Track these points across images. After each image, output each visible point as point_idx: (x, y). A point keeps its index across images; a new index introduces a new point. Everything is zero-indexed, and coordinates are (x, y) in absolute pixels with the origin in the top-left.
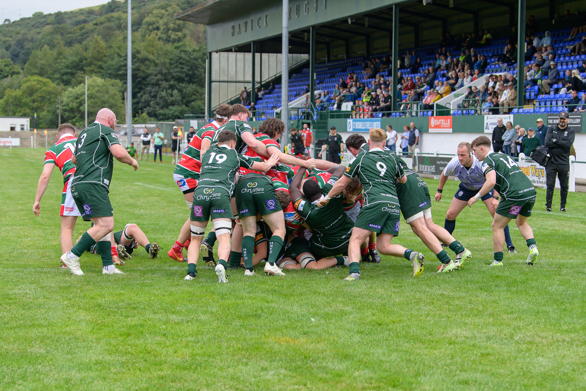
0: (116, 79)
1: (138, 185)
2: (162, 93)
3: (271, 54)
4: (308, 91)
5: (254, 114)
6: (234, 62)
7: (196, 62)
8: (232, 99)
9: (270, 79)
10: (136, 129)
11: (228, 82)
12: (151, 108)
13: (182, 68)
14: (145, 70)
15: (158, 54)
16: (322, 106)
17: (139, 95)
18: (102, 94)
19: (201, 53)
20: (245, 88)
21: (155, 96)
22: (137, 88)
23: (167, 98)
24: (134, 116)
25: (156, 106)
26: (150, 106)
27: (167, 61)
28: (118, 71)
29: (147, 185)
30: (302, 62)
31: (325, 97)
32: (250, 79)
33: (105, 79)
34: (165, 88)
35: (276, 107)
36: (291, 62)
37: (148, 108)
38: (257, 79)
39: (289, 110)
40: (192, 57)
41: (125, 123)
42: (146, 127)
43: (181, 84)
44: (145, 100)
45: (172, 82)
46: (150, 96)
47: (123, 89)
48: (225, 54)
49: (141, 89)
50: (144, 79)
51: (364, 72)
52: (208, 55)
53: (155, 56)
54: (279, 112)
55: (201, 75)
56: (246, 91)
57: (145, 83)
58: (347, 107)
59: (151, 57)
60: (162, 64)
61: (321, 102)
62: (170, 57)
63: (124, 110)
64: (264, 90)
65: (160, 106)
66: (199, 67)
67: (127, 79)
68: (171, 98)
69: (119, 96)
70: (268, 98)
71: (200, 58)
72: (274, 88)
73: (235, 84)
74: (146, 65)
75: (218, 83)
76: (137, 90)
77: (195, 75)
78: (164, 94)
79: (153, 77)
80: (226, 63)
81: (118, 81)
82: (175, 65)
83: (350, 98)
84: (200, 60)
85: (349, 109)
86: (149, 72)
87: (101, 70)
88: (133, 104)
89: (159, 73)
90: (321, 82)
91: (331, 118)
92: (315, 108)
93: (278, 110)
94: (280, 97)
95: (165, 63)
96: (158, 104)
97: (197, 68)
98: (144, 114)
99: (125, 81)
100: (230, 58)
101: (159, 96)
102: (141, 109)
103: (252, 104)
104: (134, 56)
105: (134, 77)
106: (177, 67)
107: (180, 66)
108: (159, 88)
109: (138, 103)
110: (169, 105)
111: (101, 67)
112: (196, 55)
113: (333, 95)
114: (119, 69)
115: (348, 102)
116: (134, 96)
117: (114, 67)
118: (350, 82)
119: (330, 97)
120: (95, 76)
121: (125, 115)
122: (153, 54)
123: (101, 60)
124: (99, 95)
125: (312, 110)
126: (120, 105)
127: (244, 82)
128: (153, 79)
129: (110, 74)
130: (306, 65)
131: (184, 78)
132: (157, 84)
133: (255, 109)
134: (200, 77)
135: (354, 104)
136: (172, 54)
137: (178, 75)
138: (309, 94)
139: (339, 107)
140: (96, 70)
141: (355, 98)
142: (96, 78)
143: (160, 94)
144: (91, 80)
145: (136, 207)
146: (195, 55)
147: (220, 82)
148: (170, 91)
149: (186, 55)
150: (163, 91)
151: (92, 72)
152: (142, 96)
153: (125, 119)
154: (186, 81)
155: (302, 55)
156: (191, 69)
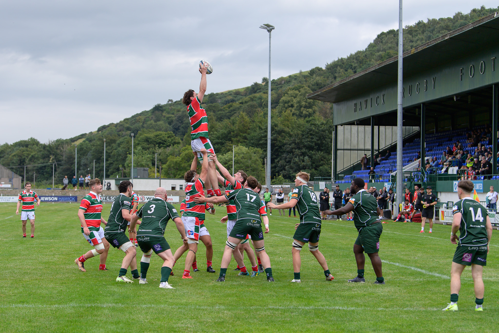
0: (257, 148)
1: (277, 236)
2: (295, 159)
3: (387, 127)
4: (419, 158)
5: (373, 177)
6: (356, 133)
7: (324, 133)
8: (354, 165)
9: (386, 148)
10: (274, 189)
11: (351, 150)
12: (286, 172)
13: (312, 138)
14: (281, 140)
15: (292, 127)
16: (432, 170)
17: (276, 161)
18: (246, 160)
19: (328, 126)
20: (366, 155)
21: (289, 162)
22: (275, 155)
23: (299, 163)
24: (272, 178)
25: (290, 170)
26: (285, 170)
27: (300, 132)
28: (259, 141)
29: (284, 236)
30: (414, 133)
31: (433, 163)
32: (370, 147)
33: (249, 148)
34: (297, 155)
35: (391, 171)
36: (405, 133)
37: (283, 171)
38: (376, 147)
39: (403, 173)
40: (321, 129)
41: (265, 184)
42: (282, 187)
43: (311, 151)
44: (281, 165)
45: (304, 150)
46: (286, 161)
47: (263, 156)
48: (349, 127)
49: (278, 156)
50: (280, 147)
51: (467, 141)
52: (334, 127)
53: (290, 129)
54: (394, 175)
55: (328, 143)
56: (366, 157)
57: (281, 150)
58: (453, 171)
59: (286, 129)
60: (295, 135)
61: (431, 166)
62: (303, 129)
63: (264, 173)
65: (294, 169)
66: (326, 137)
67: (267, 147)
68: (303, 163)
69: (260, 162)
70: (385, 163)
71: (327, 130)
72: (390, 155)
73: (357, 151)
74: (282, 136)
75: (343, 151)
76: (275, 156)
77: (323, 144)
78: (297, 159)
79: (288, 146)
80: (350, 134)
81: (259, 149)
82: (307, 136)
83: (455, 163)
84: (327, 132)
85: (455, 173)
86: (285, 141)
87: (246, 141)
88: (272, 168)
89: (293, 143)
90: (430, 150)
91: (439, 180)
92: (426, 172)
93: (393, 174)
94: (396, 162)
95: (298, 135)
96: (291, 168)
97: (324, 138)
98: (280, 176)
99: (265, 149)
100: (353, 130)
101: (292, 161)
102: (278, 172)
103: (372, 168)
104: (272, 129)
105: (273, 145)
106: (308, 137)
107: (310, 136)
108: (293, 155)
109: (275, 167)
111: (245, 138)
112: (324, 127)
113: (440, 161)
114: (260, 139)
115: (454, 166)
116: (272, 161)
117: (256, 138)
118: (455, 150)
119: (438, 162)
120: (241, 145)
121: (265, 178)
122: (288, 127)
123: (246, 132)
124: (243, 160)
125: (423, 173)
126: (261, 169)
127: (364, 150)
128: (288, 148)
129: (253, 144)
130: (417, 135)
131: (314, 147)
132: (291, 152)
133: (374, 172)
134: (327, 146)
136: (303, 127)
137: (308, 144)
138: (420, 159)
139: (447, 171)
140: (241, 140)
142: (241, 146)
143: (294, 160)
144: (237, 148)
145: (276, 255)
146: (323, 127)
147: (344, 150)
148: (301, 158)
149: (315, 128)
150: (296, 157)
151: (238, 142)
152: (278, 162)
153: (265, 180)
154: (315, 149)
155: (414, 127)
156: (320, 139)
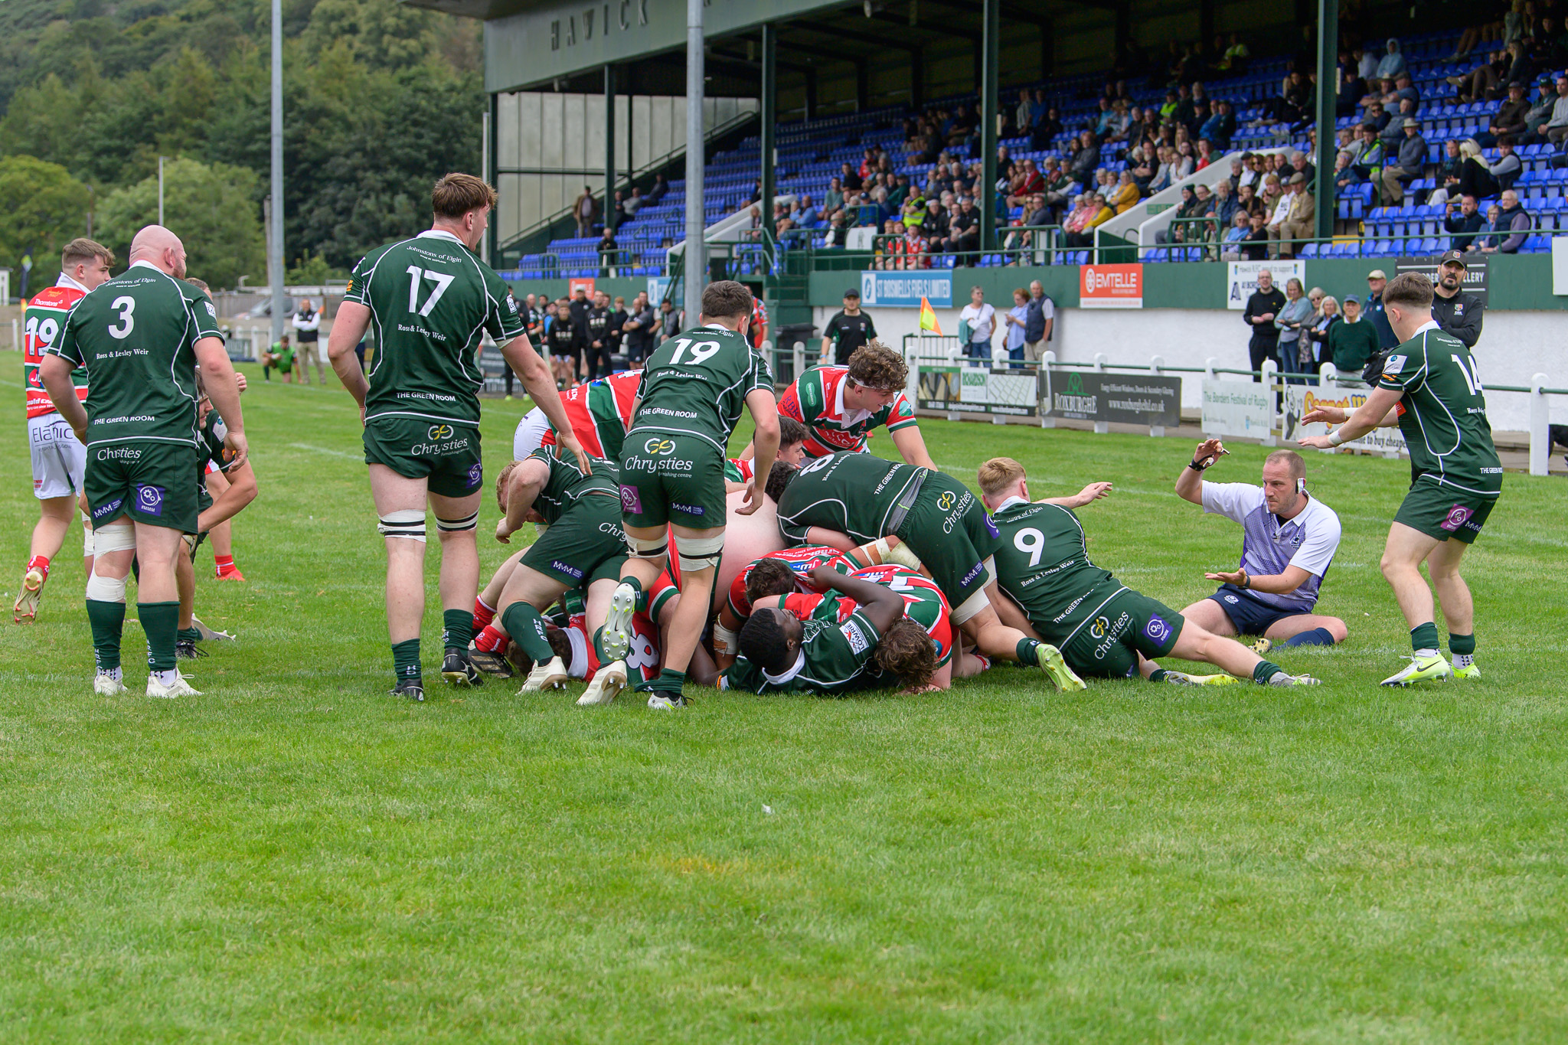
0: (241, 165)
1: (301, 451)
2: (365, 202)
3: (657, 99)
4: (758, 198)
5: (612, 260)
6: (559, 119)
7: (457, 118)
8: (554, 220)
9: (654, 166)
10: (295, 300)
11: (541, 173)
12: (336, 245)
13: (419, 136)
14: (318, 141)
15: (355, 98)
16: (795, 238)
17: (303, 208)
18: (203, 205)
19: (470, 96)
20: (588, 189)
21: (346, 212)
22: (299, 190)
23: (378, 216)
24: (290, 265)
25: (350, 238)
26: (332, 238)
27: (379, 116)
28: (247, 143)
29: (323, 451)
30: (741, 119)
31: (801, 213)
32: (602, 165)
33: (212, 165)
34: (372, 189)
35: (670, 241)
36: (712, 121)
37: (327, 243)
38: (621, 165)
39: (705, 249)
40: (447, 105)
41: (266, 284)
42: (321, 294)
43: (415, 179)
44: (320, 222)
45: (392, 174)
46: (334, 209)
47: (260, 193)
48: (535, 97)
49: (308, 192)
50: (317, 164)
51: (907, 147)
52: (489, 99)
53: (346, 104)
54: (679, 253)
55: (469, 153)
56: (590, 197)
57: (319, 175)
58: (860, 239)
59: (335, 106)
60: (365, 125)
61: (793, 226)
62: (388, 106)
63: (264, 247)
64: (639, 194)
65: (361, 237)
66: (463, 133)
67: (269, 165)
68: (391, 217)
69: (249, 210)
70: (649, 216)
71: (467, 108)
72: (665, 189)
73: (560, 177)
74: (321, 129)
75: (515, 177)
76: (297, 194)
77: (455, 153)
78: (370, 204)
79: (342, 160)
80: (537, 121)
81: (246, 171)
82: (401, 128)
83: (868, 216)
84: (466, 114)
85: (867, 246)
86: (330, 146)
87: (201, 142)
88: (288, 232)
89: (357, 150)
90: (792, 174)
91: (817, 269)
92: (777, 242)
93: (676, 249)
94: (681, 213)
95: (373, 123)
96: (353, 232)
97: (458, 135)
98: (316, 260)
99: (265, 170)
100: (548, 109)
101: (356, 210)
102: (310, 245)
103: (607, 231)
104: (289, 104)
105: (290, 159)
106: (405, 132)
107: (413, 130)
108: (358, 189)
109: (300, 229)
110: (384, 236)
111: (200, 134)
112: (457, 101)
113: (823, 208)
114: (250, 138)
115: (865, 225)
116: (290, 209)
117: (235, 134)
118: (868, 174)
119: (814, 213)
120: (186, 156)
121: (265, 263)
122: (341, 99)
123: (201, 115)
124: (194, 207)
125: (768, 247)
126: (252, 234)
127: (585, 174)
128: (341, 165)
129: (226, 152)
130: (751, 127)
131: (424, 164)
132: (351, 179)
133: (614, 245)
134: (467, 160)
135: (881, 230)
136: (391, 98)
137: (407, 154)
138: (760, 204)
139: (840, 239)
140: (188, 141)
141: (883, 215)
142: (187, 162)
143: (361, 205)
144: (173, 168)
145: (296, 508)
146: (454, 100)
147: (519, 172)
148: (385, 198)
149: (429, 102)
150: (367, 196)
151: (177, 145)
152: (310, 211)
153: (265, 273)
154: (428, 170)
155: (741, 101)
156: (444, 137)
